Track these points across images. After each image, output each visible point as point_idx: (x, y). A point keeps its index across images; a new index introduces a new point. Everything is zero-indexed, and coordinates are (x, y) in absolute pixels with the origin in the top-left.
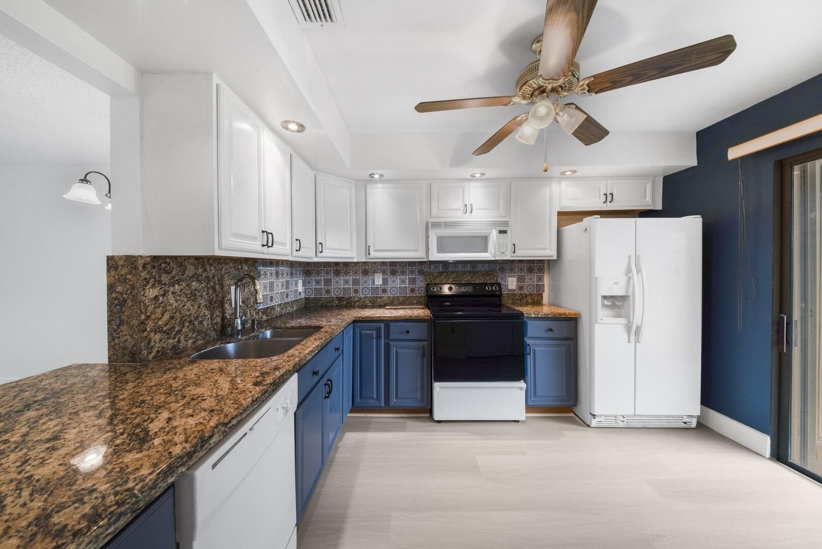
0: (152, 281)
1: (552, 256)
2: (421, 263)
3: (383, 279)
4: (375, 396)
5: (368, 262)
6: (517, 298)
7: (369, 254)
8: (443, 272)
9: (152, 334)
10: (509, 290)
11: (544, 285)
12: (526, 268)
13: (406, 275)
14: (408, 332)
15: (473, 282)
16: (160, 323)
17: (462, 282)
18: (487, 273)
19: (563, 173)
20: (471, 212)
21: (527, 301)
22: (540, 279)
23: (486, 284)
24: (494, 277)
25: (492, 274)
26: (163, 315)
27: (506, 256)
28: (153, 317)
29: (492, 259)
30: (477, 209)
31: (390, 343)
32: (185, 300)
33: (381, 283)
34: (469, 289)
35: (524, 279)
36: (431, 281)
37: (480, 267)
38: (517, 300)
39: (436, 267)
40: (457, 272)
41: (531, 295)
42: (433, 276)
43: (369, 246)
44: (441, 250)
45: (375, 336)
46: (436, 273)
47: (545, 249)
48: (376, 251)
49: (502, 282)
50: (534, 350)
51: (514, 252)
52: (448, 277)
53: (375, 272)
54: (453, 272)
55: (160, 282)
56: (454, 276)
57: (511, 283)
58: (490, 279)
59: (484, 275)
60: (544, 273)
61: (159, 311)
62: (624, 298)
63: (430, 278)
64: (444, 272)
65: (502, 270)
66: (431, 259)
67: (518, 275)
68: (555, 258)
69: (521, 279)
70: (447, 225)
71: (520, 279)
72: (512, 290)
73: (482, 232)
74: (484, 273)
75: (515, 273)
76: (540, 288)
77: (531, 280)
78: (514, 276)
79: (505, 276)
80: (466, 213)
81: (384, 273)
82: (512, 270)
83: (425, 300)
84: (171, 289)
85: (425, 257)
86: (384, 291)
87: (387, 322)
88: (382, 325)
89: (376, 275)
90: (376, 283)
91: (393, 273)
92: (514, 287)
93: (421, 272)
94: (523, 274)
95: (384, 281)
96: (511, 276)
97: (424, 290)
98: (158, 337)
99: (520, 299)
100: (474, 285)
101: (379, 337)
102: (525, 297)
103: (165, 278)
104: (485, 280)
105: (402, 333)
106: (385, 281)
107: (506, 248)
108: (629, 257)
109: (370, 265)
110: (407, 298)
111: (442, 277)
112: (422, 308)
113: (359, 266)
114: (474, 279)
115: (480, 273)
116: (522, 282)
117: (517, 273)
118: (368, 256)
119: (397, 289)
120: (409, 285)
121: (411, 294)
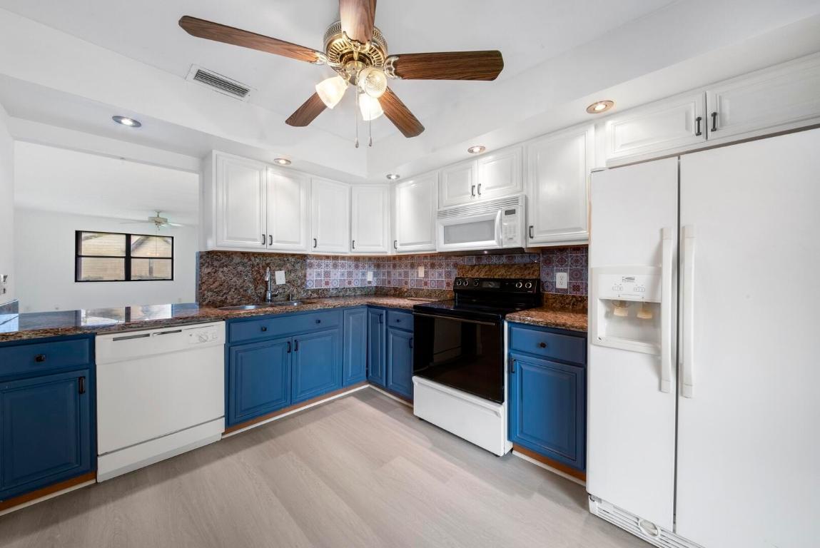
0: (207, 264)
1: (587, 240)
3: (425, 272)
4: (380, 375)
6: (567, 301)
7: (396, 248)
8: (475, 265)
9: (206, 292)
10: (557, 290)
13: (443, 268)
14: (398, 321)
15: (508, 277)
16: (211, 287)
17: (495, 277)
18: (526, 266)
20: (479, 193)
21: (583, 306)
23: (516, 280)
24: (534, 271)
25: (533, 267)
26: (214, 283)
28: (207, 283)
31: (389, 329)
32: (232, 276)
33: (423, 275)
35: (581, 274)
36: (463, 275)
37: (518, 259)
38: (568, 304)
40: (489, 265)
43: (396, 241)
44: (447, 241)
45: (379, 320)
46: (468, 267)
48: (401, 245)
49: (544, 277)
51: (533, 237)
52: (480, 271)
53: (419, 265)
54: (486, 265)
55: (212, 265)
56: (485, 270)
57: (561, 280)
58: (529, 274)
59: (521, 268)
61: (211, 280)
62: (651, 307)
63: (462, 272)
64: (477, 265)
65: (548, 262)
66: (438, 250)
67: (571, 270)
69: (576, 274)
71: (574, 275)
72: (561, 289)
74: (522, 266)
75: (565, 266)
78: (565, 271)
79: (552, 271)
80: (474, 195)
81: (425, 266)
82: (562, 262)
84: (221, 269)
86: (426, 284)
88: (384, 311)
89: (420, 268)
90: (419, 276)
91: (433, 266)
92: (565, 286)
94: (578, 267)
95: (425, 275)
96: (560, 271)
98: (210, 294)
99: (573, 304)
101: (381, 322)
102: (580, 301)
103: (216, 263)
105: (396, 321)
107: (515, 232)
108: (662, 231)
111: (474, 270)
115: (516, 266)
116: (577, 279)
117: (570, 266)
118: (396, 250)
119: (435, 281)
120: (445, 279)
121: (447, 288)
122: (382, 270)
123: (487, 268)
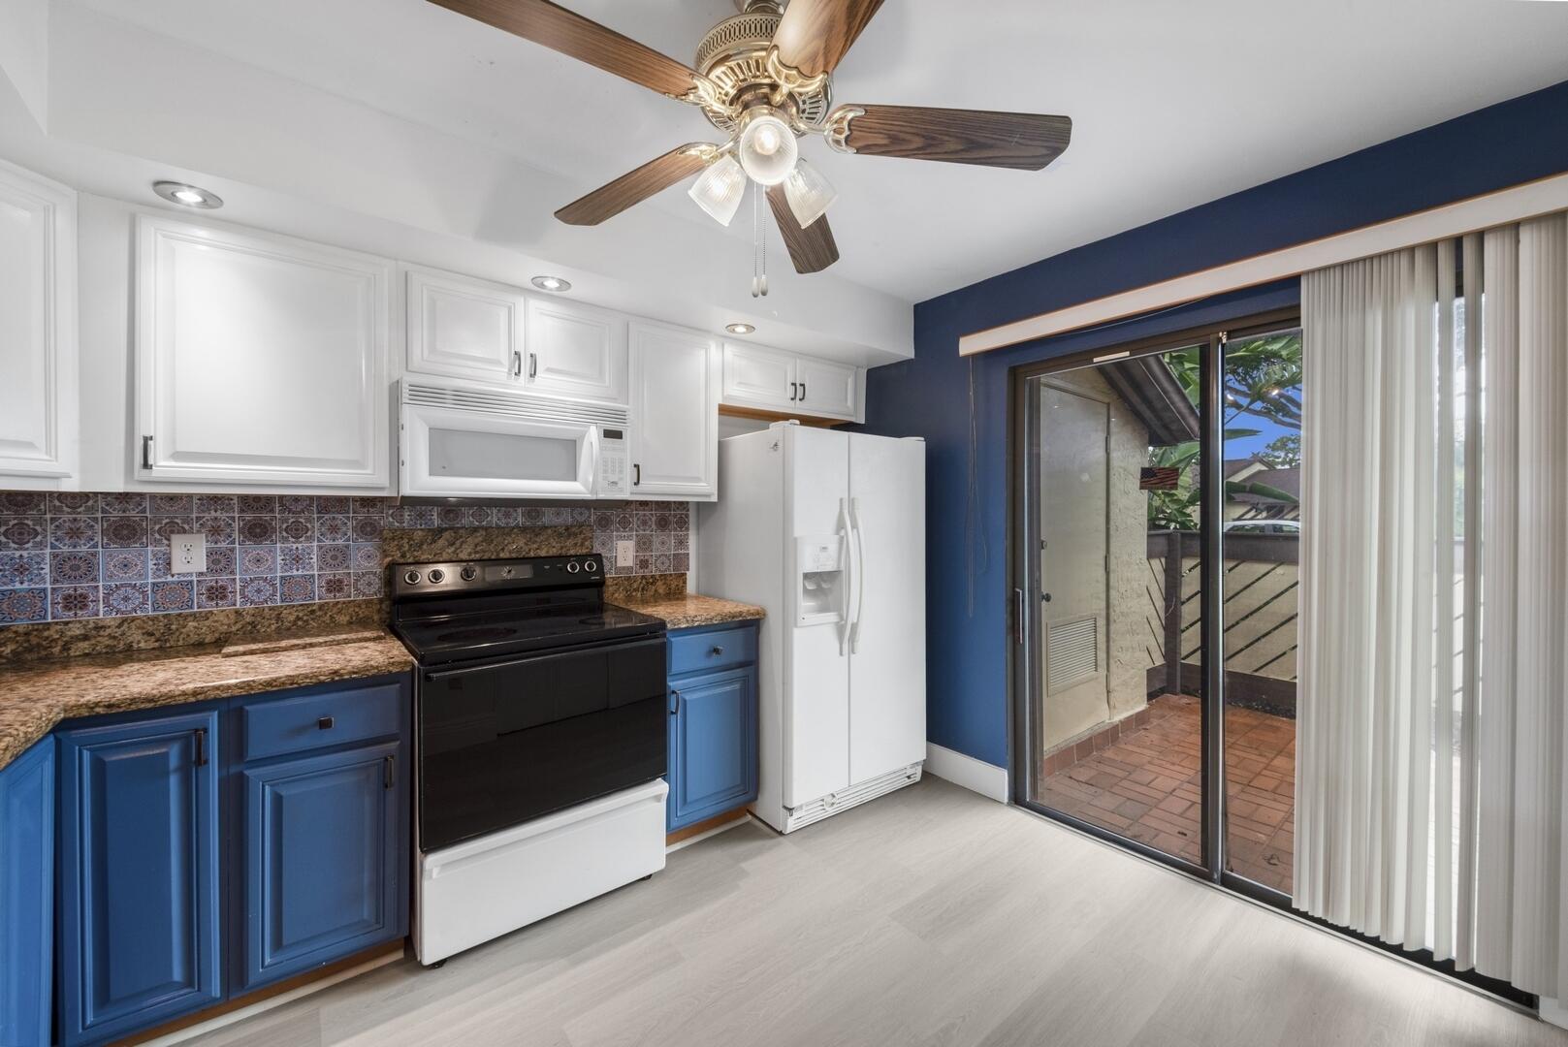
1: (708, 496)
2: (367, 502)
3: (211, 553)
4: (181, 976)
5: (141, 495)
6: (635, 586)
7: (146, 465)
8: (441, 531)
10: (619, 570)
11: (688, 554)
12: (653, 519)
13: (310, 539)
14: (324, 724)
15: (532, 554)
17: (502, 555)
18: (569, 531)
19: (731, 327)
20: (533, 375)
21: (656, 591)
22: (682, 542)
23: (567, 558)
24: (585, 539)
25: (581, 533)
27: (621, 490)
29: (588, 496)
30: (549, 370)
31: (247, 772)
33: (200, 563)
34: (524, 573)
35: (651, 542)
36: (403, 556)
37: (548, 517)
38: (635, 590)
39: (421, 516)
40: (486, 529)
41: (663, 577)
42: (410, 539)
43: (146, 440)
44: (440, 465)
45: (174, 762)
46: (420, 533)
47: (697, 479)
48: (177, 456)
49: (604, 553)
50: (685, 701)
51: (637, 483)
52: (458, 543)
54: (475, 530)
56: (477, 541)
57: (623, 553)
58: (576, 544)
59: (560, 535)
60: (687, 529)
62: (832, 576)
63: (400, 547)
64: (446, 529)
65: (604, 523)
66: (408, 490)
67: (637, 536)
68: (714, 499)
69: (644, 543)
70: (463, 398)
71: (643, 545)
72: (624, 568)
73: (563, 428)
74: (562, 530)
75: (631, 530)
76: (681, 561)
77: (663, 544)
78: (629, 538)
79: (611, 537)
80: (518, 374)
81: (215, 532)
82: (625, 524)
83: (379, 611)
85: (387, 484)
86: (217, 593)
87: (235, 707)
88: (213, 716)
89: (177, 540)
90: (178, 567)
91: (257, 532)
92: (630, 563)
93: (367, 529)
94: (648, 532)
95: (216, 562)
96: (622, 538)
97: (377, 583)
99: (643, 589)
100: (536, 562)
101: (194, 760)
102: (651, 584)
104: (562, 548)
105: (299, 731)
106: (219, 561)
107: (621, 472)
108: (841, 500)
109: (147, 504)
110: (313, 612)
111: (441, 542)
112: (374, 639)
113: (91, 509)
114: (535, 546)
115: (549, 531)
116: (645, 550)
117: (637, 531)
118: (140, 473)
119: (271, 583)
120: (321, 569)
121: (330, 599)
123: (480, 536)
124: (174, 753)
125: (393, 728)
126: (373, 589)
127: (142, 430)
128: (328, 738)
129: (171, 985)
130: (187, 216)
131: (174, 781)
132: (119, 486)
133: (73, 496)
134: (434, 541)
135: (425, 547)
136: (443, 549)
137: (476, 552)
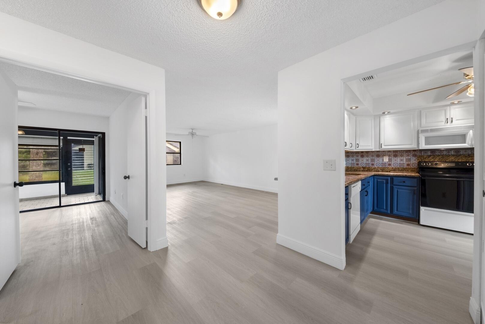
2: (414, 151)
3: (389, 159)
4: (385, 208)
5: (380, 151)
7: (381, 147)
8: (430, 156)
13: (404, 157)
14: (404, 182)
17: (447, 161)
18: (469, 156)
20: (452, 122)
23: (468, 162)
29: (470, 147)
30: (457, 120)
31: (394, 186)
33: (387, 161)
34: (453, 165)
36: (422, 160)
37: (462, 152)
39: (426, 153)
40: (442, 155)
42: (423, 157)
43: (381, 144)
44: (428, 143)
45: (385, 182)
46: (426, 156)
48: (385, 146)
52: (435, 158)
53: (384, 156)
54: (439, 155)
56: (439, 158)
59: (466, 157)
63: (421, 159)
64: (432, 155)
66: (420, 148)
70: (433, 130)
73: (462, 131)
80: (448, 122)
81: (389, 156)
83: (417, 170)
85: (417, 147)
86: (390, 165)
87: (392, 177)
88: (389, 178)
89: (384, 157)
90: (385, 161)
91: (395, 156)
93: (415, 155)
97: (416, 165)
100: (457, 163)
101: (387, 183)
105: (401, 182)
106: (390, 160)
109: (381, 152)
110: (404, 169)
111: (430, 158)
112: (414, 173)
113: (375, 153)
114: (457, 159)
118: (381, 148)
119: (397, 164)
120: (406, 162)
121: (407, 167)
122: (351, 159)
123: (441, 157)
124: (385, 181)
125: (416, 185)
126: (416, 166)
127: (381, 143)
128: (404, 184)
129: (384, 209)
130: (386, 115)
131: (385, 185)
132: (378, 150)
133: (374, 151)
134: (429, 158)
135: (427, 159)
136: (431, 159)
137: (439, 160)
